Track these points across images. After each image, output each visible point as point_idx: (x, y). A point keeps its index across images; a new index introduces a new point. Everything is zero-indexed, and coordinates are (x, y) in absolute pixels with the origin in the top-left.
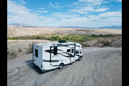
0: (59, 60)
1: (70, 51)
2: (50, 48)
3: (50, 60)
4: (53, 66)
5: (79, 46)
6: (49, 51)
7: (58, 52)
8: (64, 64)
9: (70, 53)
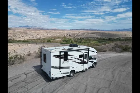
0: (69, 67)
1: (82, 57)
2: (59, 53)
3: (59, 66)
4: (63, 73)
5: (93, 52)
6: (59, 57)
7: (69, 57)
8: (76, 71)
9: (82, 59)
